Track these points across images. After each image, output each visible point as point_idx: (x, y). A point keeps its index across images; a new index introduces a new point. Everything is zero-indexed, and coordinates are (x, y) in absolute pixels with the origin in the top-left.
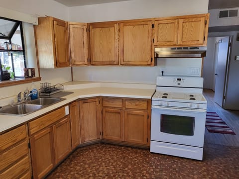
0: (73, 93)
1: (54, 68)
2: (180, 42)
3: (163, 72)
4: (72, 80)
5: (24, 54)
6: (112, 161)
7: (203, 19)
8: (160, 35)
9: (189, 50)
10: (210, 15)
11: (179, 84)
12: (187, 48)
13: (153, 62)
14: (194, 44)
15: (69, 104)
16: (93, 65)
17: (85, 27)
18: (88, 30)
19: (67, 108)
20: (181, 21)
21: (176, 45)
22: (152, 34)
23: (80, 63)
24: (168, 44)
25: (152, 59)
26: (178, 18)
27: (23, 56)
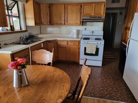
0: (43, 38)
1: (34, 25)
2: (93, 14)
3: (85, 29)
4: (41, 33)
5: (19, 18)
6: (63, 68)
7: (103, 4)
8: (85, 11)
9: (97, 18)
10: (107, 2)
11: (93, 34)
12: (96, 17)
13: (81, 24)
14: (99, 16)
15: (43, 42)
16: (52, 25)
17: (48, 6)
18: (50, 7)
19: (42, 44)
20: (94, 4)
21: (92, 16)
22: (81, 10)
23: (46, 24)
24: (88, 15)
25: (81, 22)
26: (93, 3)
27: (19, 19)
